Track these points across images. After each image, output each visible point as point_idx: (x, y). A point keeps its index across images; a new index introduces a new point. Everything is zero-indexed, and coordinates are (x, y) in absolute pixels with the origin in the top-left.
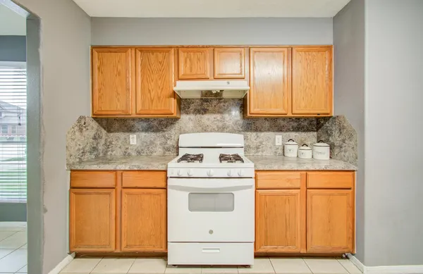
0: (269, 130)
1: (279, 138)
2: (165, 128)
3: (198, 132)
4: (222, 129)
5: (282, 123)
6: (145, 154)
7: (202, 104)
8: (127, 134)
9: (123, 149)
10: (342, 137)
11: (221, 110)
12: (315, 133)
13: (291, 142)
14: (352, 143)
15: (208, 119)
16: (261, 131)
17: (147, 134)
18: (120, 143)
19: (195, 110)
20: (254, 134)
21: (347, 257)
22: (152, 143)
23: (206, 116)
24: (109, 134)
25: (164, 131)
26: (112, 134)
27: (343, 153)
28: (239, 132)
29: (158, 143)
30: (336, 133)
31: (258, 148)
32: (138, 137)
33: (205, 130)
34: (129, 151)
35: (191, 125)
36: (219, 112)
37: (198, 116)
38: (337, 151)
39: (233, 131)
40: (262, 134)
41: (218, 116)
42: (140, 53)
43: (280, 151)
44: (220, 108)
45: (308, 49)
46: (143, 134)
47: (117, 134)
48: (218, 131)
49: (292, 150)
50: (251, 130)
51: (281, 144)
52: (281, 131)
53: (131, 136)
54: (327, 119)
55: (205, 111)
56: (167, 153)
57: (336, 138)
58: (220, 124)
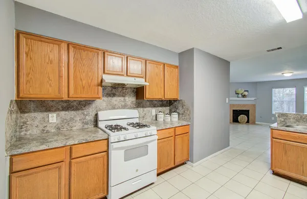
0: (149, 107)
1: (154, 111)
2: (84, 107)
3: (110, 109)
4: (124, 107)
5: (156, 102)
6: (65, 129)
7: (112, 90)
8: (46, 114)
9: (41, 127)
10: (183, 110)
11: (123, 95)
12: (169, 107)
13: (160, 113)
14: (188, 112)
15: (116, 100)
16: (145, 107)
17: (67, 112)
18: (36, 123)
19: (107, 94)
20: (142, 109)
21: (186, 163)
22: (72, 119)
23: (115, 98)
24: (22, 115)
25: (83, 109)
26: (26, 115)
27: (184, 117)
28: (134, 108)
29: (78, 119)
30: (180, 108)
31: (144, 117)
32: (58, 116)
33: (114, 108)
34: (48, 128)
35: (104, 104)
36: (123, 96)
37: (110, 98)
38: (181, 116)
39: (131, 108)
40: (146, 109)
41: (122, 99)
42: (73, 49)
43: (154, 118)
44: (123, 93)
45: (171, 66)
46: (63, 113)
47: (33, 115)
48: (122, 108)
49: (161, 117)
50: (140, 107)
51: (154, 114)
52: (155, 107)
53: (50, 115)
54: (175, 101)
55: (114, 95)
56: (86, 126)
57: (181, 110)
58: (123, 104)
